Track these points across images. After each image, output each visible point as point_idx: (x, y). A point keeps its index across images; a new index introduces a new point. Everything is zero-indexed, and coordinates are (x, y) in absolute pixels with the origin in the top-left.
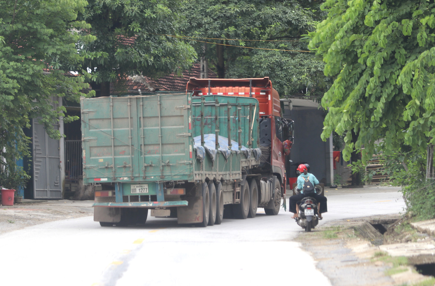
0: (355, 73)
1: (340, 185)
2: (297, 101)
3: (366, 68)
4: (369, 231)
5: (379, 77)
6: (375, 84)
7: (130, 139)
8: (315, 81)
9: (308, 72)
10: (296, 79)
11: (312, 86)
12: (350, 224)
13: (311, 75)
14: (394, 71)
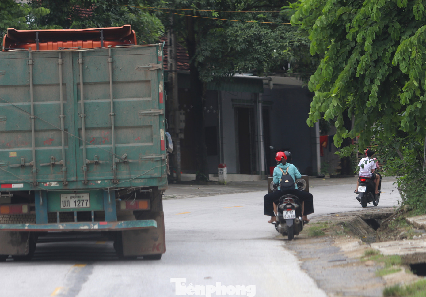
0: (343, 51)
1: (328, 175)
2: (278, 79)
3: (356, 45)
4: (360, 227)
5: (371, 55)
6: (367, 63)
7: (62, 120)
8: (298, 55)
9: (290, 46)
10: (277, 55)
11: (296, 61)
12: (339, 220)
13: (294, 50)
14: (387, 48)
